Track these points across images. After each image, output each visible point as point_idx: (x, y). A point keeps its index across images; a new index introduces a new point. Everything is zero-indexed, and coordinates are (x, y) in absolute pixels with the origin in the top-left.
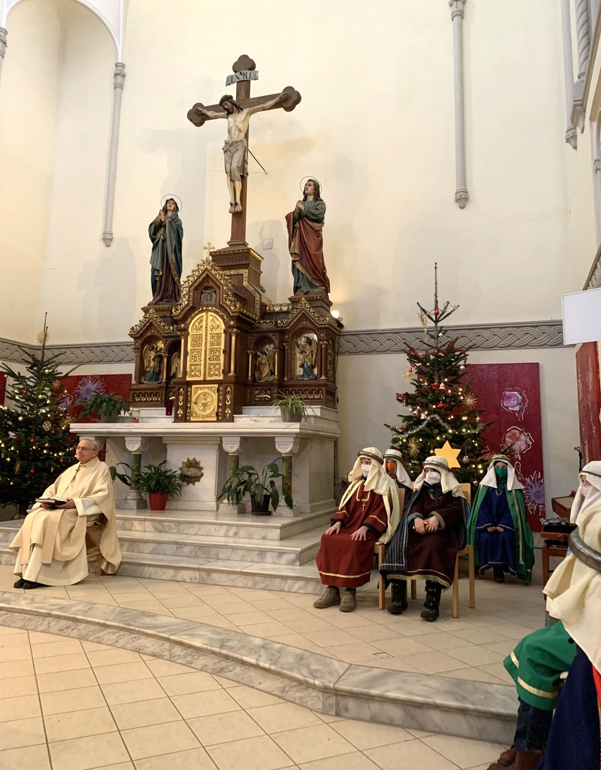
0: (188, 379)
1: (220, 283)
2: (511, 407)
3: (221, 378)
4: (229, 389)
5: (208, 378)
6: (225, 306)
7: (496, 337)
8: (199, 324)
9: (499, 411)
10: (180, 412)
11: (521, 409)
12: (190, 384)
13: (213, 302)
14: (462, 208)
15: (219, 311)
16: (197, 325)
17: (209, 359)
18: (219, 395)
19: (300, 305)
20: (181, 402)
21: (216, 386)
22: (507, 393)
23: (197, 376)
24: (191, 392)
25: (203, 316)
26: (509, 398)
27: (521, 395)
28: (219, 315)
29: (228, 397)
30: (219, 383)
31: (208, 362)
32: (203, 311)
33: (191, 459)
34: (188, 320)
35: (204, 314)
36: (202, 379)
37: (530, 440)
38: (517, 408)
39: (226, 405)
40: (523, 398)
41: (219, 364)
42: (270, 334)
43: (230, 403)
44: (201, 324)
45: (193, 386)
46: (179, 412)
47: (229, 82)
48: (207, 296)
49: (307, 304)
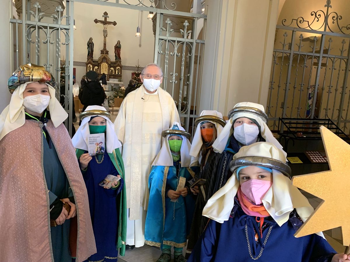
14: (140, 47)
15: (107, 63)
34: (101, 64)
47: (103, 16)
48: (104, 60)
49: (119, 63)
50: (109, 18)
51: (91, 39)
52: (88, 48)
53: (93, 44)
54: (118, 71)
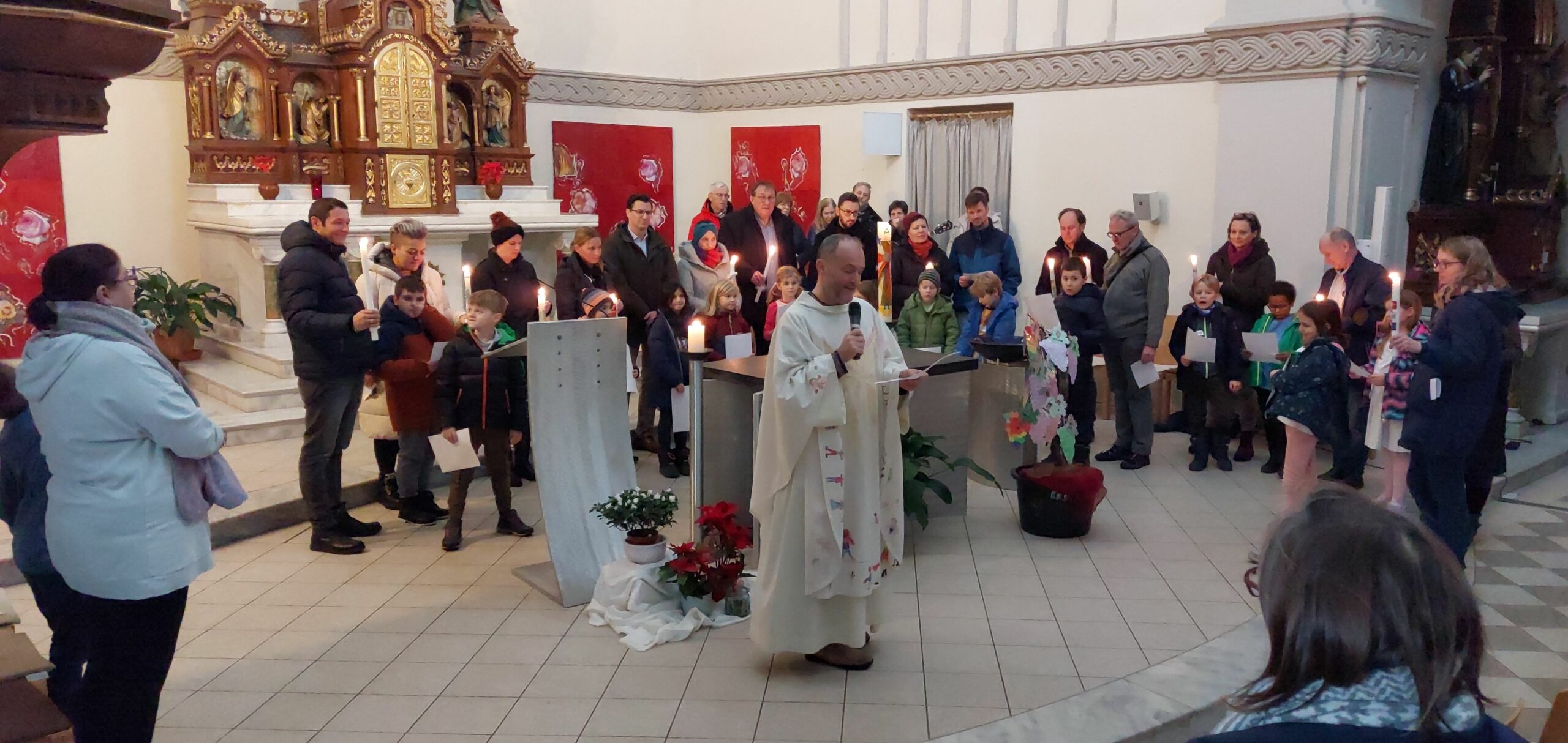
0: (380, 144)
1: (426, 1)
2: (649, 177)
3: (435, 146)
4: (445, 162)
5: (414, 146)
6: (436, 38)
7: (633, 92)
8: (390, 60)
9: (638, 181)
10: (371, 194)
11: (657, 179)
12: (383, 152)
13: (408, 25)
16: (387, 60)
17: (414, 116)
18: (430, 171)
19: (496, 41)
20: (370, 180)
21: (427, 157)
22: (645, 161)
23: (395, 141)
24: (385, 164)
25: (396, 48)
26: (646, 166)
27: (657, 163)
28: (422, 50)
29: (446, 174)
30: (432, 153)
31: (412, 122)
32: (394, 40)
34: (370, 51)
35: (398, 44)
36: (403, 145)
37: (665, 214)
38: (653, 179)
39: (443, 185)
40: (659, 166)
41: (429, 125)
42: (467, 82)
43: (448, 182)
44: (395, 59)
45: (390, 156)
46: (368, 196)
48: (396, 15)
49: (505, 42)
54: (498, 120)
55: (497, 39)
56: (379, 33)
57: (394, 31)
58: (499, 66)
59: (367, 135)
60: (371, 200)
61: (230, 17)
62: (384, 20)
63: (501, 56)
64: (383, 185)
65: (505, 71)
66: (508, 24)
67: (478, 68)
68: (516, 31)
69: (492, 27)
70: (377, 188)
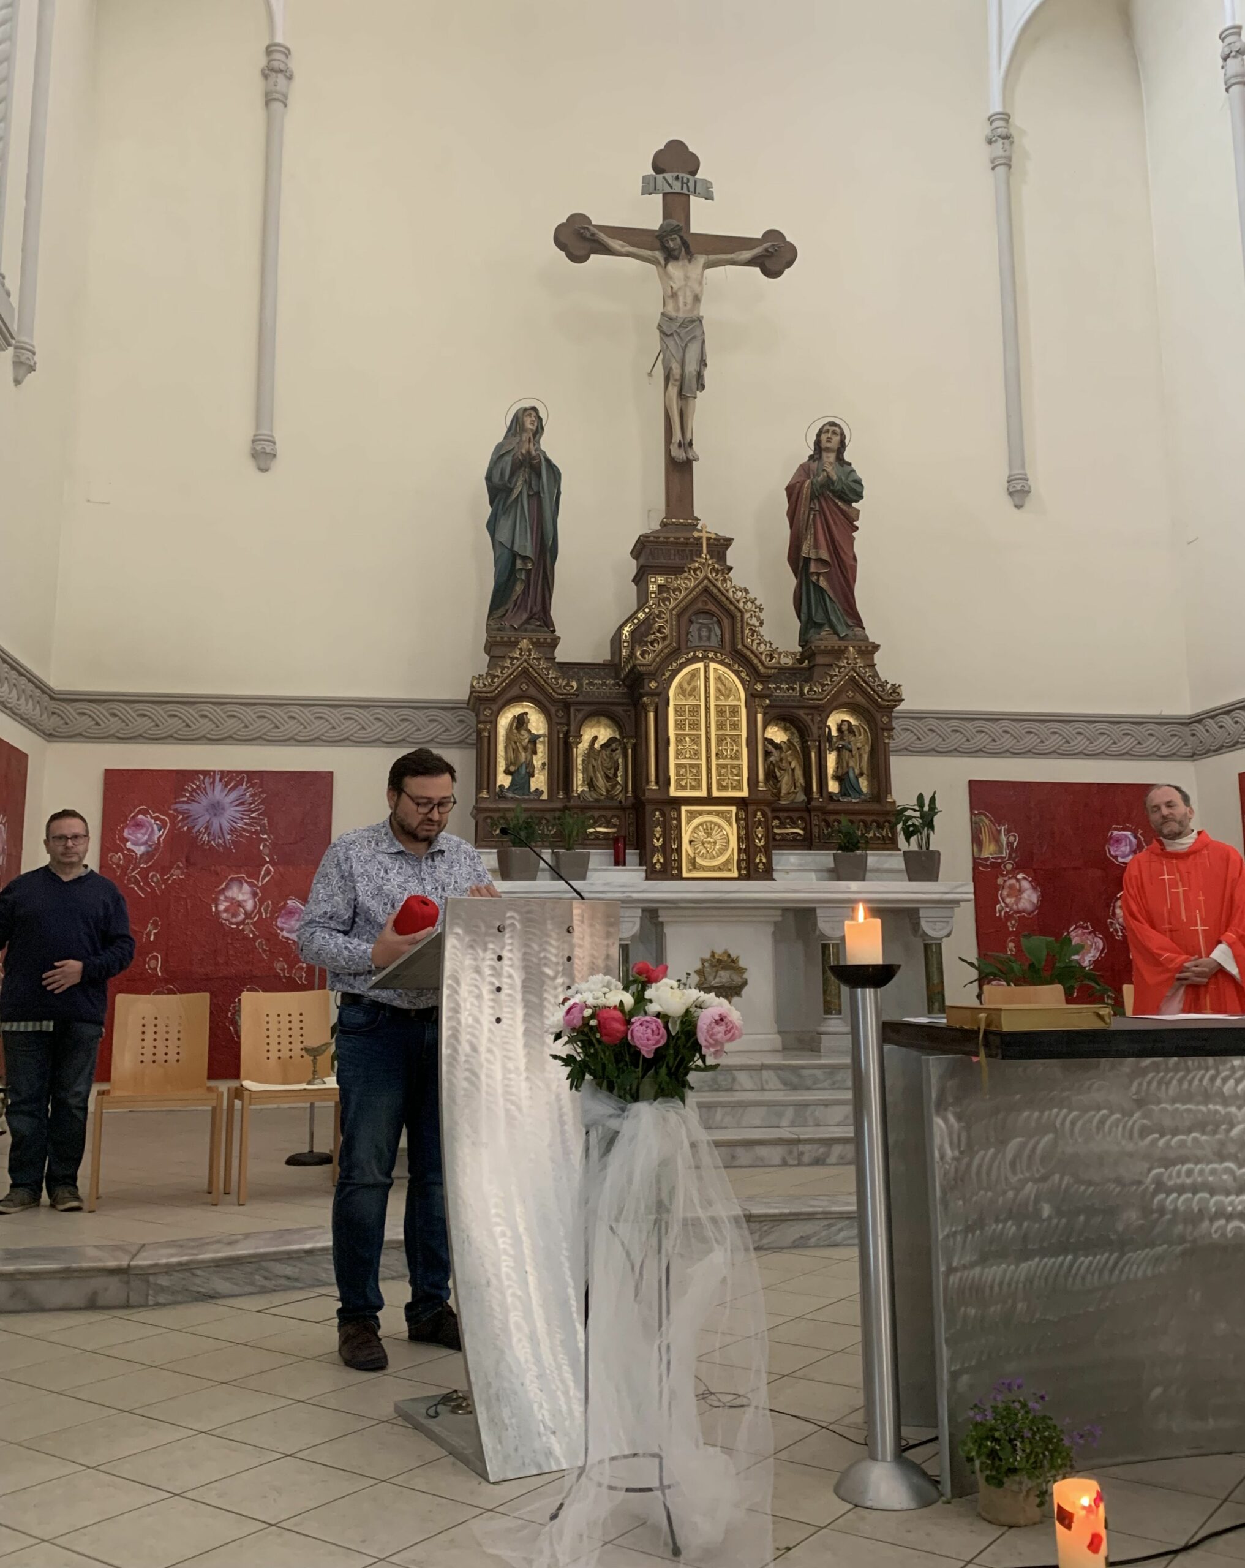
0: (673, 792)
1: (736, 607)
3: (745, 794)
4: (758, 815)
5: (716, 794)
6: (748, 653)
8: (689, 684)
9: (1103, 862)
10: (658, 858)
12: (676, 803)
13: (714, 642)
14: (1019, 507)
15: (731, 662)
16: (686, 685)
17: (717, 754)
18: (738, 828)
20: (658, 840)
21: (734, 809)
22: (1115, 833)
23: (693, 788)
24: (679, 819)
25: (697, 670)
26: (1118, 841)
27: (1136, 837)
28: (733, 671)
29: (759, 831)
30: (740, 803)
31: (714, 762)
32: (695, 659)
33: (719, 951)
34: (664, 675)
35: (701, 665)
36: (703, 793)
39: (756, 847)
40: (1137, 841)
41: (739, 767)
43: (763, 843)
44: (693, 684)
45: (684, 809)
46: (655, 861)
47: (649, 188)
48: (699, 630)
49: (858, 660)
50: (709, 197)
51: (529, 423)
52: (492, 526)
53: (555, 473)
54: (852, 763)
55: (847, 658)
56: (675, 653)
57: (695, 649)
58: (851, 694)
59: (657, 782)
60: (658, 866)
61: (516, 654)
62: (683, 636)
63: (852, 678)
64: (675, 847)
65: (860, 699)
66: (868, 639)
67: (821, 697)
68: (876, 647)
69: (843, 644)
70: (665, 849)
